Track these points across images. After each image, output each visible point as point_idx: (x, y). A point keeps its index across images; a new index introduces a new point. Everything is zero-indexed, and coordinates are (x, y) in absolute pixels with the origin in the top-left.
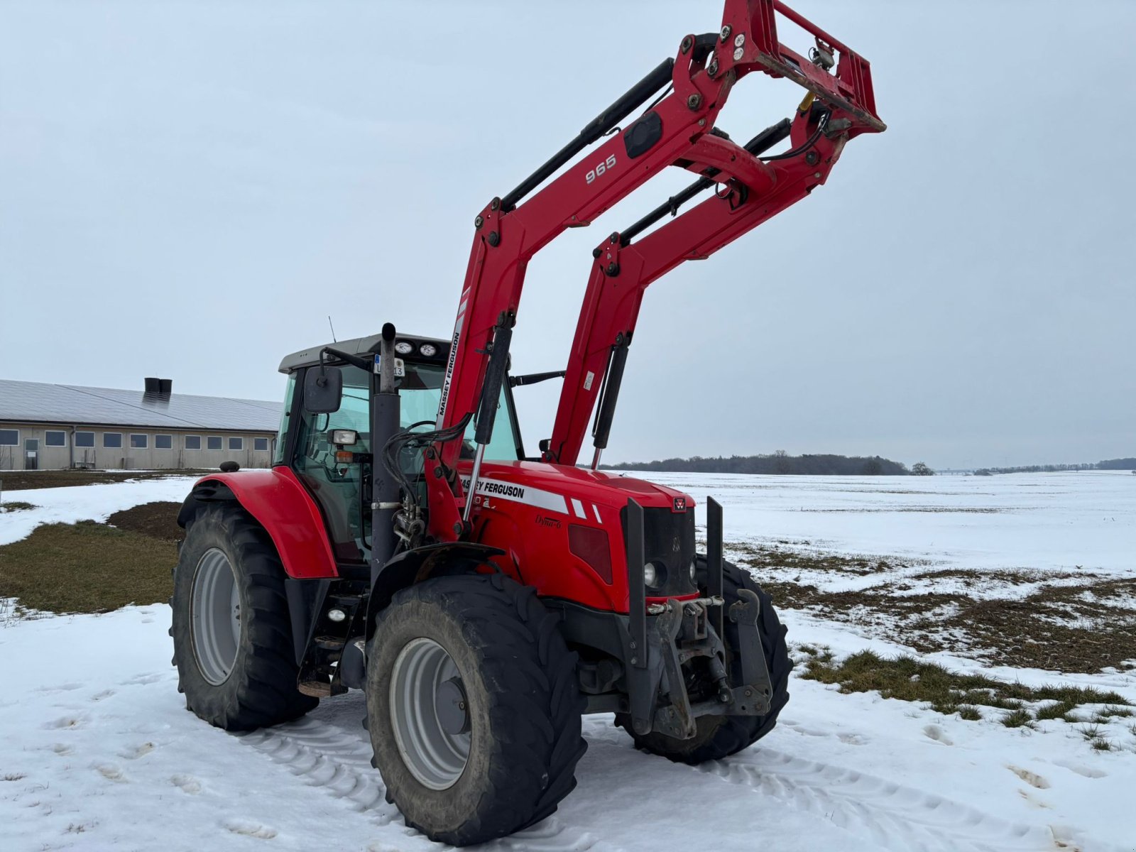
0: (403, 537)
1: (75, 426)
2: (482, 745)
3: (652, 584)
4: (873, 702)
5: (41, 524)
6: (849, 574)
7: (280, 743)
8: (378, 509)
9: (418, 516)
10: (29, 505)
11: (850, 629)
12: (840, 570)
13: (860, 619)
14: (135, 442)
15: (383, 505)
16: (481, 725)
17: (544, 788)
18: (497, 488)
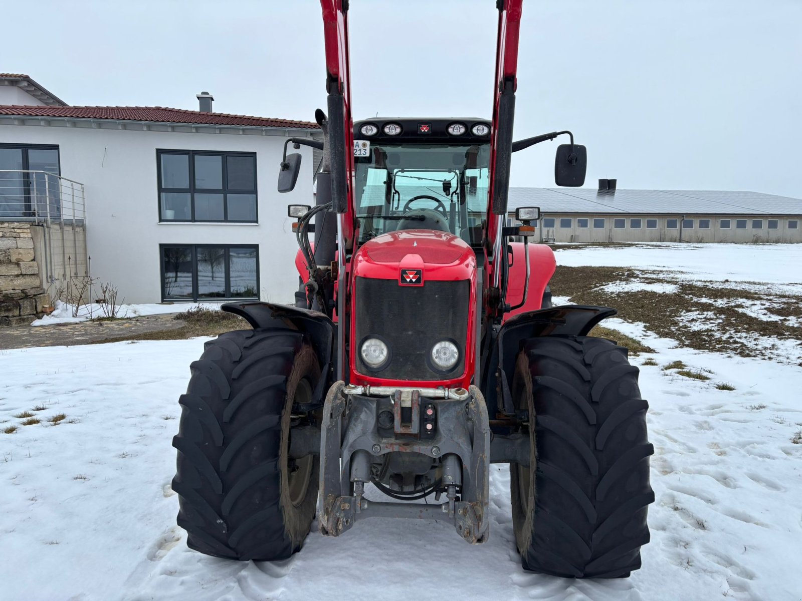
14: (580, 224)
17: (224, 532)
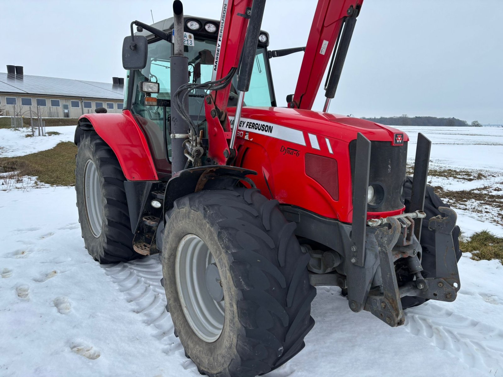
0: (190, 158)
1: (83, 98)
2: (232, 325)
3: (371, 202)
4: (497, 268)
5: (61, 142)
6: (461, 180)
7: (129, 273)
8: (174, 138)
9: (199, 144)
10: (58, 133)
11: (469, 215)
12: (455, 178)
13: (474, 208)
14: (108, 106)
15: (178, 136)
16: (231, 310)
17: (280, 356)
18: (254, 126)
